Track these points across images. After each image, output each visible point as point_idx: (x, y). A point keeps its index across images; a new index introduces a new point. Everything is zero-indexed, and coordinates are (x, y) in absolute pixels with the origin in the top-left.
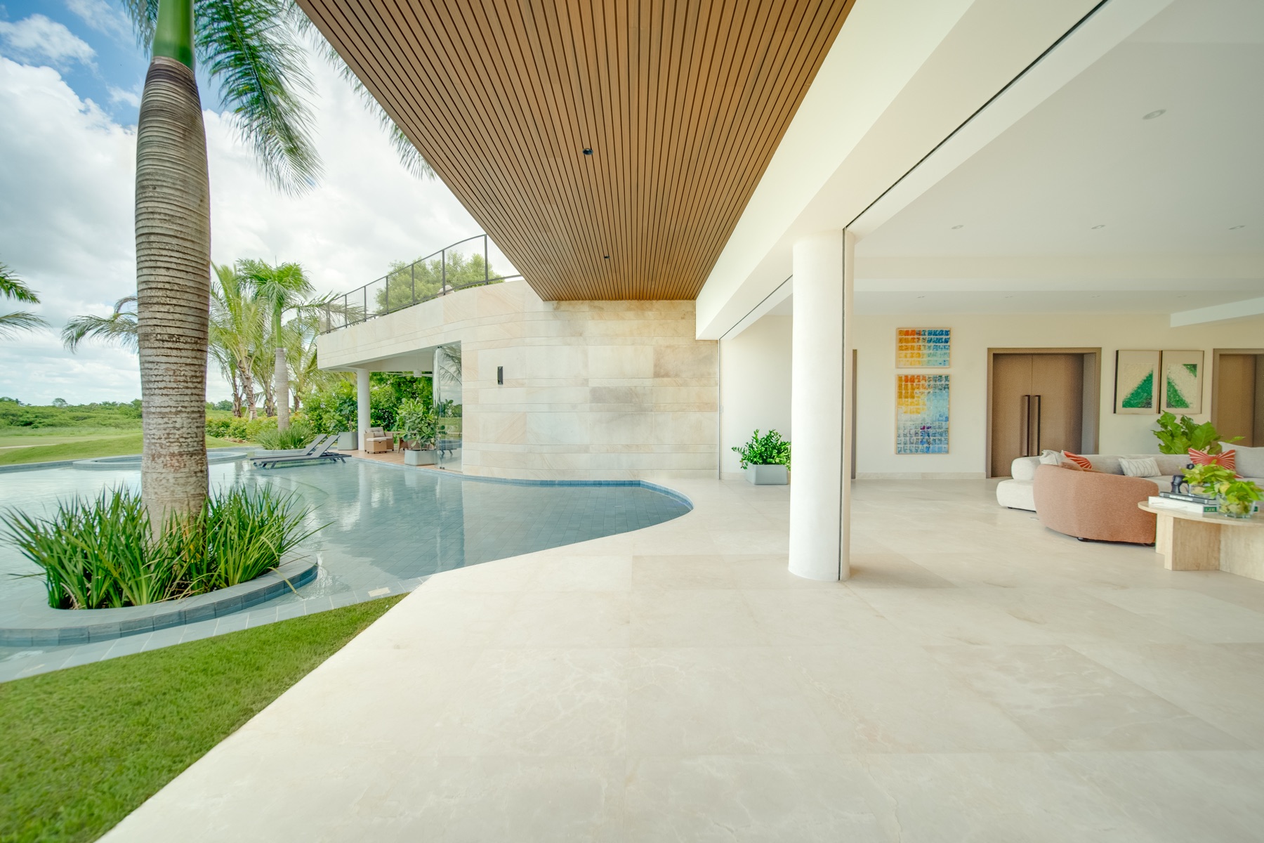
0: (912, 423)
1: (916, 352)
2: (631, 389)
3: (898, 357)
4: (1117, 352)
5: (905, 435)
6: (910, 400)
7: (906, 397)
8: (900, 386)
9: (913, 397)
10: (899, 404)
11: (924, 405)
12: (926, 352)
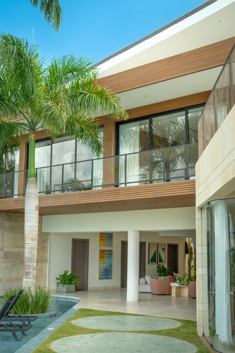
0: (103, 268)
1: (104, 241)
2: (19, 253)
3: (100, 243)
4: (149, 243)
5: (101, 272)
6: (102, 259)
7: (102, 258)
8: (100, 254)
9: (103, 258)
10: (100, 261)
11: (106, 261)
12: (107, 241)
